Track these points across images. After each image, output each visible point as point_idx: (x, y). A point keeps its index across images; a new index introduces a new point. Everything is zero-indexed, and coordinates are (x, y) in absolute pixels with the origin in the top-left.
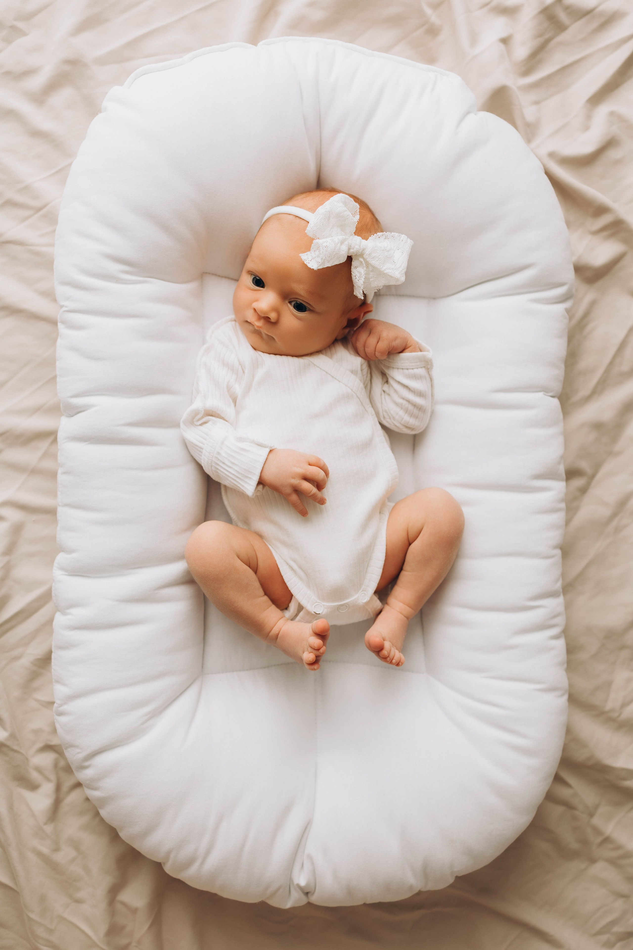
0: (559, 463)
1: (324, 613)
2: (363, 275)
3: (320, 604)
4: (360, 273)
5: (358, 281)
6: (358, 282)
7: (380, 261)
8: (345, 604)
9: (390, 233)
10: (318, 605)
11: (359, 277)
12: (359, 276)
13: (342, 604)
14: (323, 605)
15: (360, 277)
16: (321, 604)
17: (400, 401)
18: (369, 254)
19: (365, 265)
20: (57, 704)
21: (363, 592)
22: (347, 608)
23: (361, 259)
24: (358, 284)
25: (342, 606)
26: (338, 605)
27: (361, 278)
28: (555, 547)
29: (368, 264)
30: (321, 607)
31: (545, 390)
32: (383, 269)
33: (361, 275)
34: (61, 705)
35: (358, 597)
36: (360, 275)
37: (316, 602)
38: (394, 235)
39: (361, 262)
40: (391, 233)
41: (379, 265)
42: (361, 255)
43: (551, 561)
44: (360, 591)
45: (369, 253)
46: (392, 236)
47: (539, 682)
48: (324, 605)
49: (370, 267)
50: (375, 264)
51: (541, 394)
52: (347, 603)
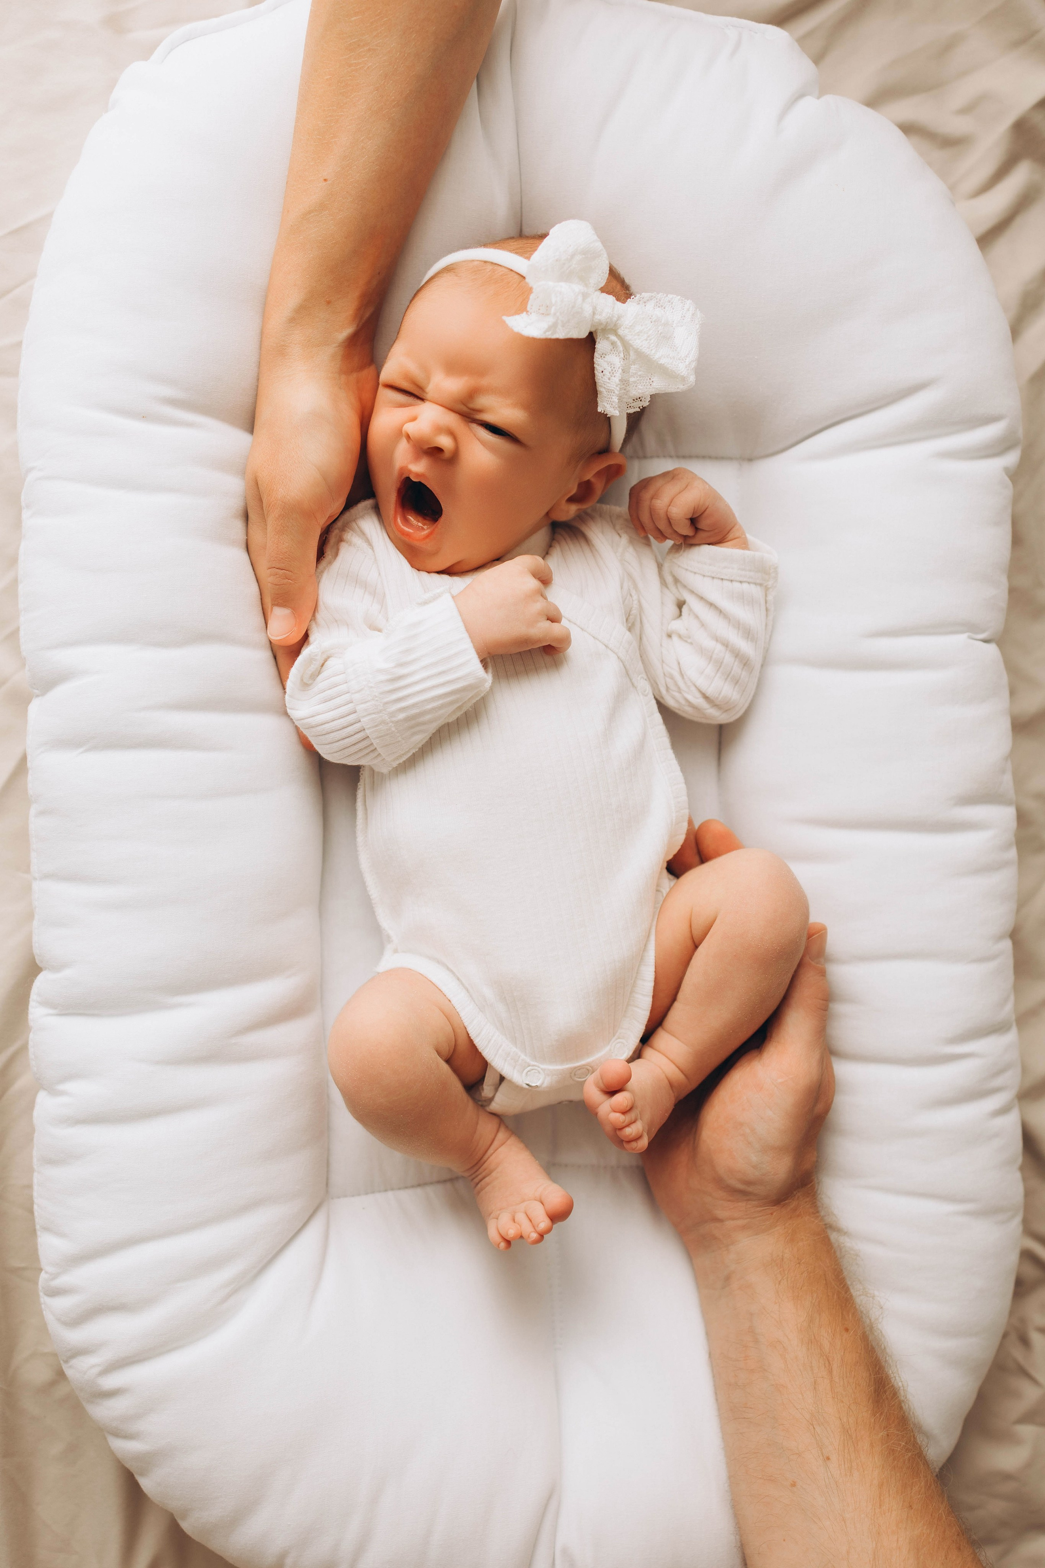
0: (1003, 772)
1: (545, 1085)
2: (619, 368)
3: (536, 1068)
4: (610, 364)
5: (609, 379)
6: (608, 381)
7: (650, 340)
8: (584, 1065)
9: (665, 295)
10: (534, 1071)
11: (610, 373)
12: (610, 370)
13: (580, 1066)
14: (542, 1069)
15: (612, 373)
16: (539, 1067)
17: (709, 644)
18: (631, 326)
19: (621, 349)
20: (46, 1272)
21: (618, 1040)
22: (589, 1073)
23: (613, 338)
24: (609, 385)
25: (579, 1069)
26: (571, 1068)
27: (615, 374)
28: (1001, 938)
29: (626, 346)
30: (539, 1072)
31: (970, 628)
32: (656, 357)
33: (614, 368)
34: (55, 1276)
35: (610, 1050)
36: (612, 368)
37: (529, 1066)
38: (672, 299)
39: (613, 344)
40: (667, 296)
41: (649, 348)
42: (611, 328)
43: (992, 965)
44: (614, 1039)
45: (630, 324)
46: (670, 302)
47: (963, 1201)
48: (544, 1070)
49: (632, 353)
50: (642, 346)
51: (963, 638)
52: (588, 1064)
